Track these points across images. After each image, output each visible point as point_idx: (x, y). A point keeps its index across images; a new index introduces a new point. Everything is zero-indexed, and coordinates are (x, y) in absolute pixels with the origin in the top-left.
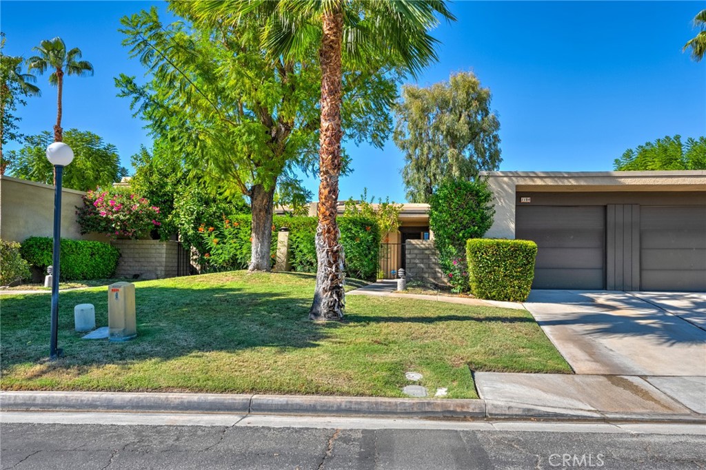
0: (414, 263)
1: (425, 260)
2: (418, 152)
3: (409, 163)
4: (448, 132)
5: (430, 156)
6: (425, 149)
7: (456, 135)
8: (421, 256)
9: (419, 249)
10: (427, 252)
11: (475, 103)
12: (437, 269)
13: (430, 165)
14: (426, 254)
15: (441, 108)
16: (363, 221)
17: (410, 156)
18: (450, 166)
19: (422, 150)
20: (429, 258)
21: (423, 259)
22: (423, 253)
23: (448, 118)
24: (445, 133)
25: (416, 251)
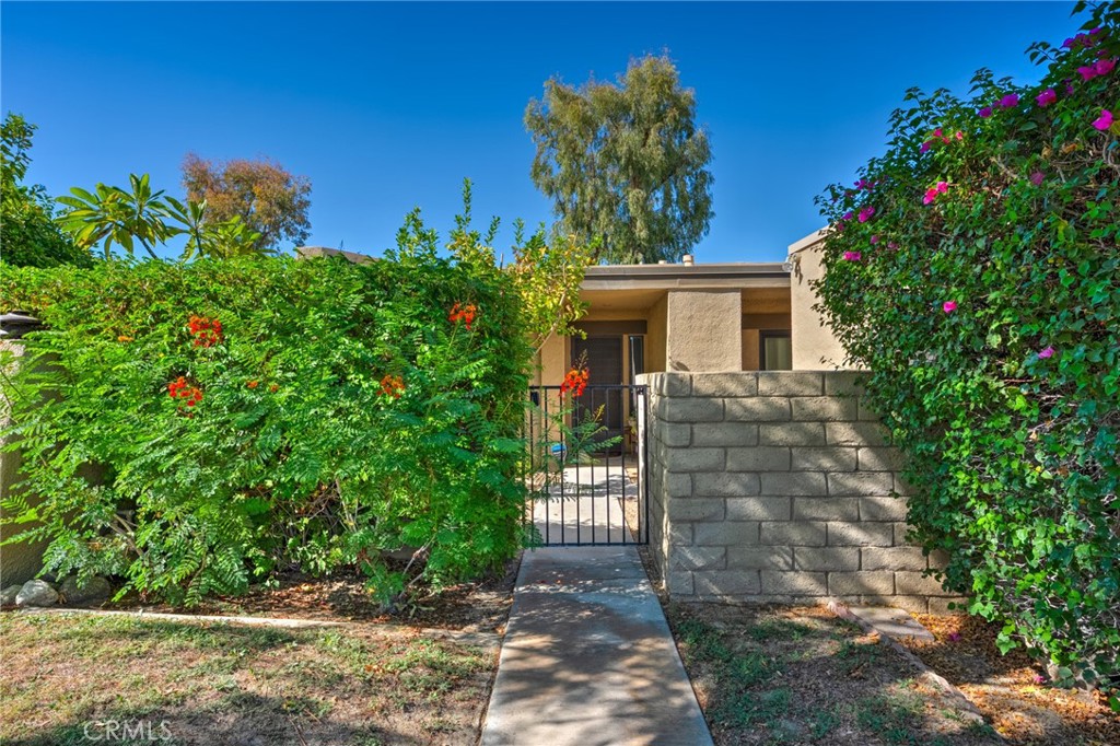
0: (711, 495)
1: (768, 480)
2: (576, 198)
3: (560, 219)
4: (629, 160)
5: (597, 206)
6: (589, 191)
7: (643, 167)
8: (749, 458)
9: (736, 421)
10: (779, 434)
11: (672, 113)
12: (837, 526)
13: (597, 219)
14: (775, 446)
15: (615, 119)
16: (438, 280)
17: (562, 206)
18: (632, 220)
19: (583, 193)
20: (791, 469)
21: (757, 472)
22: (759, 442)
23: (628, 136)
24: (623, 161)
25: (719, 434)
